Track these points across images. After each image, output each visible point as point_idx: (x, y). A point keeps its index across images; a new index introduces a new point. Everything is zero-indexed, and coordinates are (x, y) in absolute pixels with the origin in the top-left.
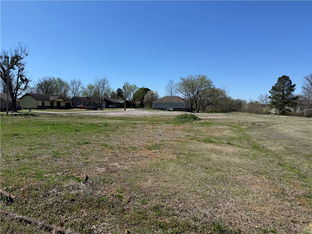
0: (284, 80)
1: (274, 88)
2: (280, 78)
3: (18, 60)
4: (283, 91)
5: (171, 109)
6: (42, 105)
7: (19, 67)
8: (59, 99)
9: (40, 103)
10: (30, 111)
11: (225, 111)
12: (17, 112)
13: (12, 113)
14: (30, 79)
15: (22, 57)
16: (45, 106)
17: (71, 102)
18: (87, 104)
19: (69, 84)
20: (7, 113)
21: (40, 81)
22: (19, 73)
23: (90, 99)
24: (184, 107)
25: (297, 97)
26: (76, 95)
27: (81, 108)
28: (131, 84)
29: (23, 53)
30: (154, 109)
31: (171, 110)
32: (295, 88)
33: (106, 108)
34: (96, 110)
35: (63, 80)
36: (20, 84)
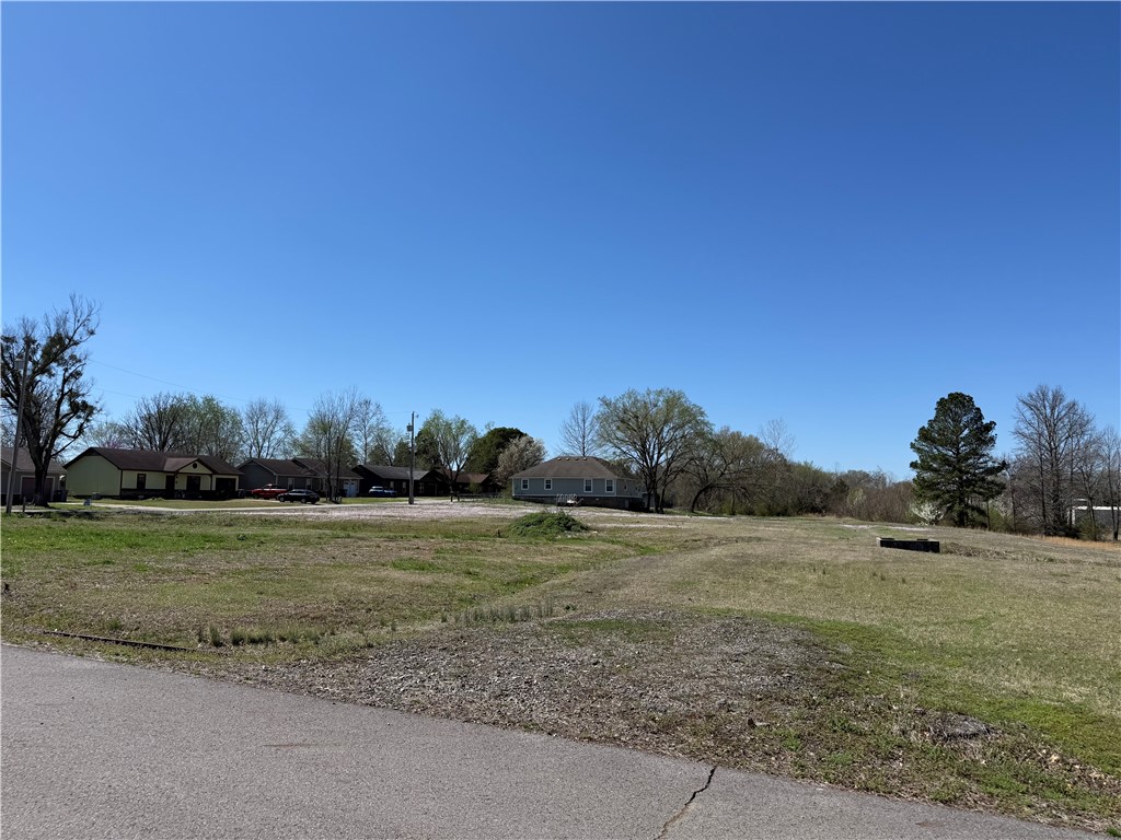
0: (956, 406)
1: (924, 435)
2: (942, 399)
3: (65, 348)
4: (955, 445)
5: (569, 502)
6: (135, 487)
7: (66, 370)
8: (195, 466)
9: (130, 480)
10: (87, 503)
11: (779, 510)
12: (47, 506)
13: (24, 509)
14: (98, 406)
15: (76, 338)
16: (147, 487)
17: (237, 478)
18: (290, 482)
19: (243, 416)
20: (8, 511)
21: (146, 407)
22: (63, 387)
23: (303, 466)
24: (614, 493)
25: (1004, 465)
26: (264, 454)
27: (267, 496)
28: (449, 416)
29: (81, 328)
30: (516, 499)
31: (568, 505)
32: (992, 433)
33: (358, 496)
34: (313, 504)
35: (221, 405)
36: (65, 420)
